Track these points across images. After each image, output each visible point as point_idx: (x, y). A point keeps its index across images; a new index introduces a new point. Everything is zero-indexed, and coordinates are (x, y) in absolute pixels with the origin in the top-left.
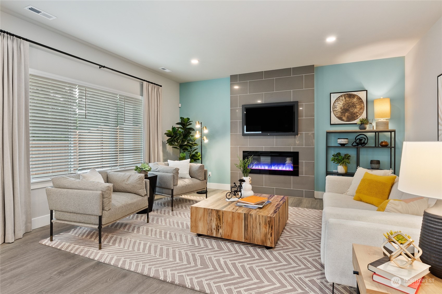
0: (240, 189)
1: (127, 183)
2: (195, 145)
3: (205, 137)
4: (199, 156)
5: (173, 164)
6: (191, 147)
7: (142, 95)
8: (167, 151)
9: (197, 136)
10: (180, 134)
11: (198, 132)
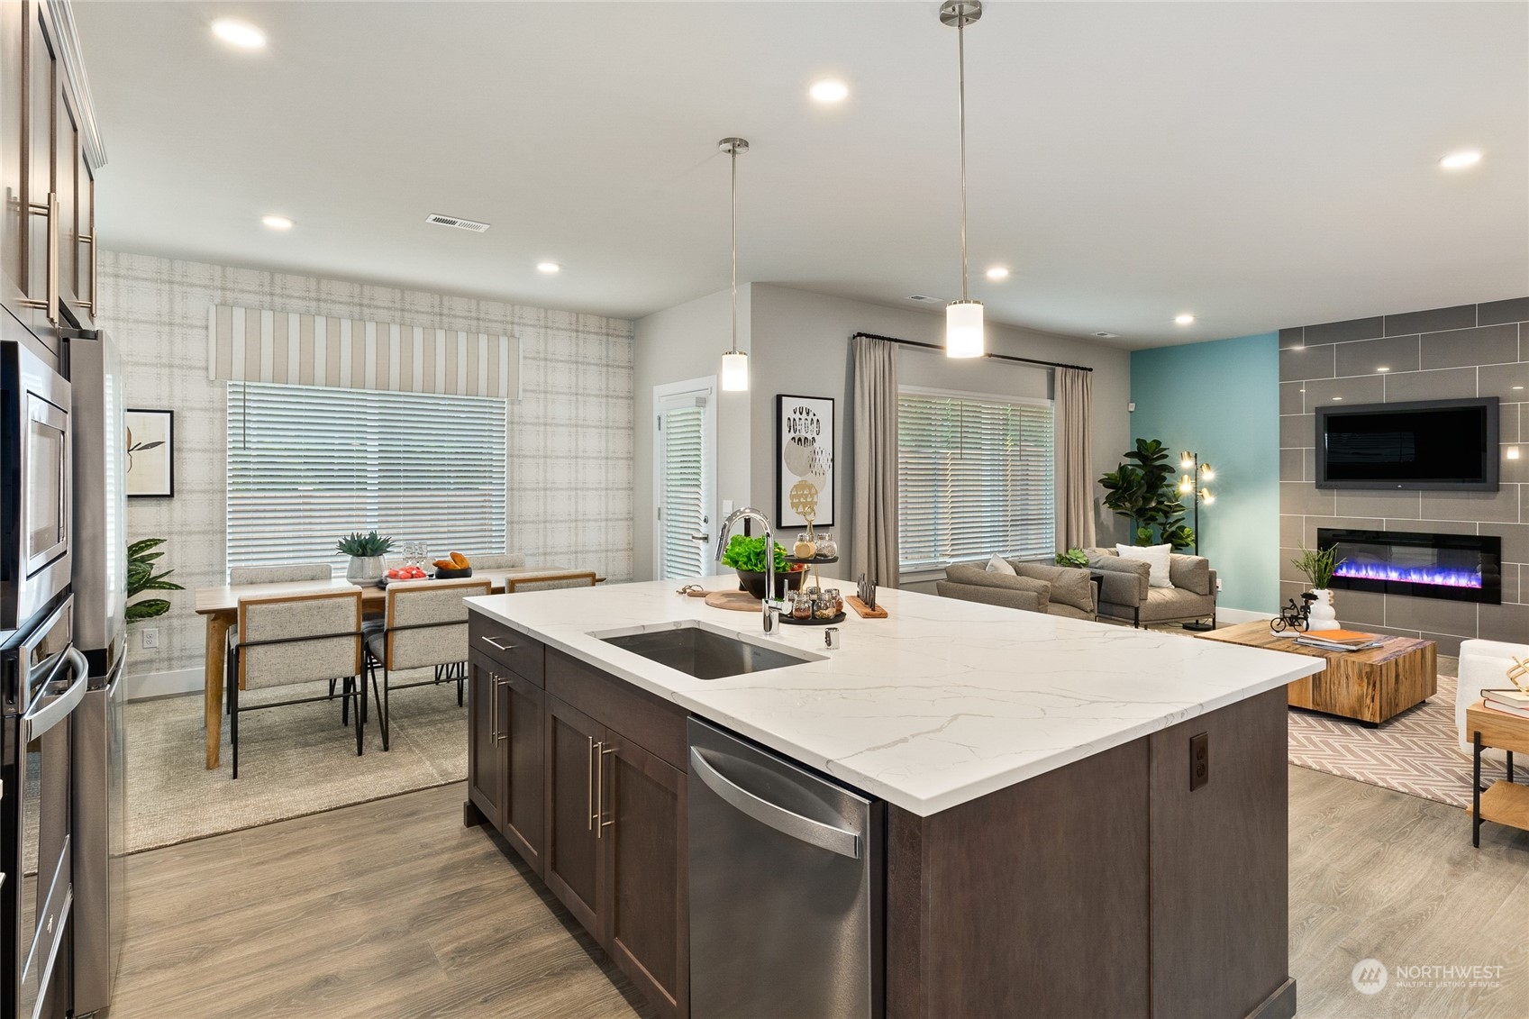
0: (1306, 613)
1: (1057, 585)
2: (1178, 509)
3: (1205, 491)
4: (1188, 536)
5: (1130, 553)
6: (1166, 514)
7: (1052, 396)
8: (1102, 523)
9: (1185, 487)
10: (1139, 482)
11: (1186, 477)
